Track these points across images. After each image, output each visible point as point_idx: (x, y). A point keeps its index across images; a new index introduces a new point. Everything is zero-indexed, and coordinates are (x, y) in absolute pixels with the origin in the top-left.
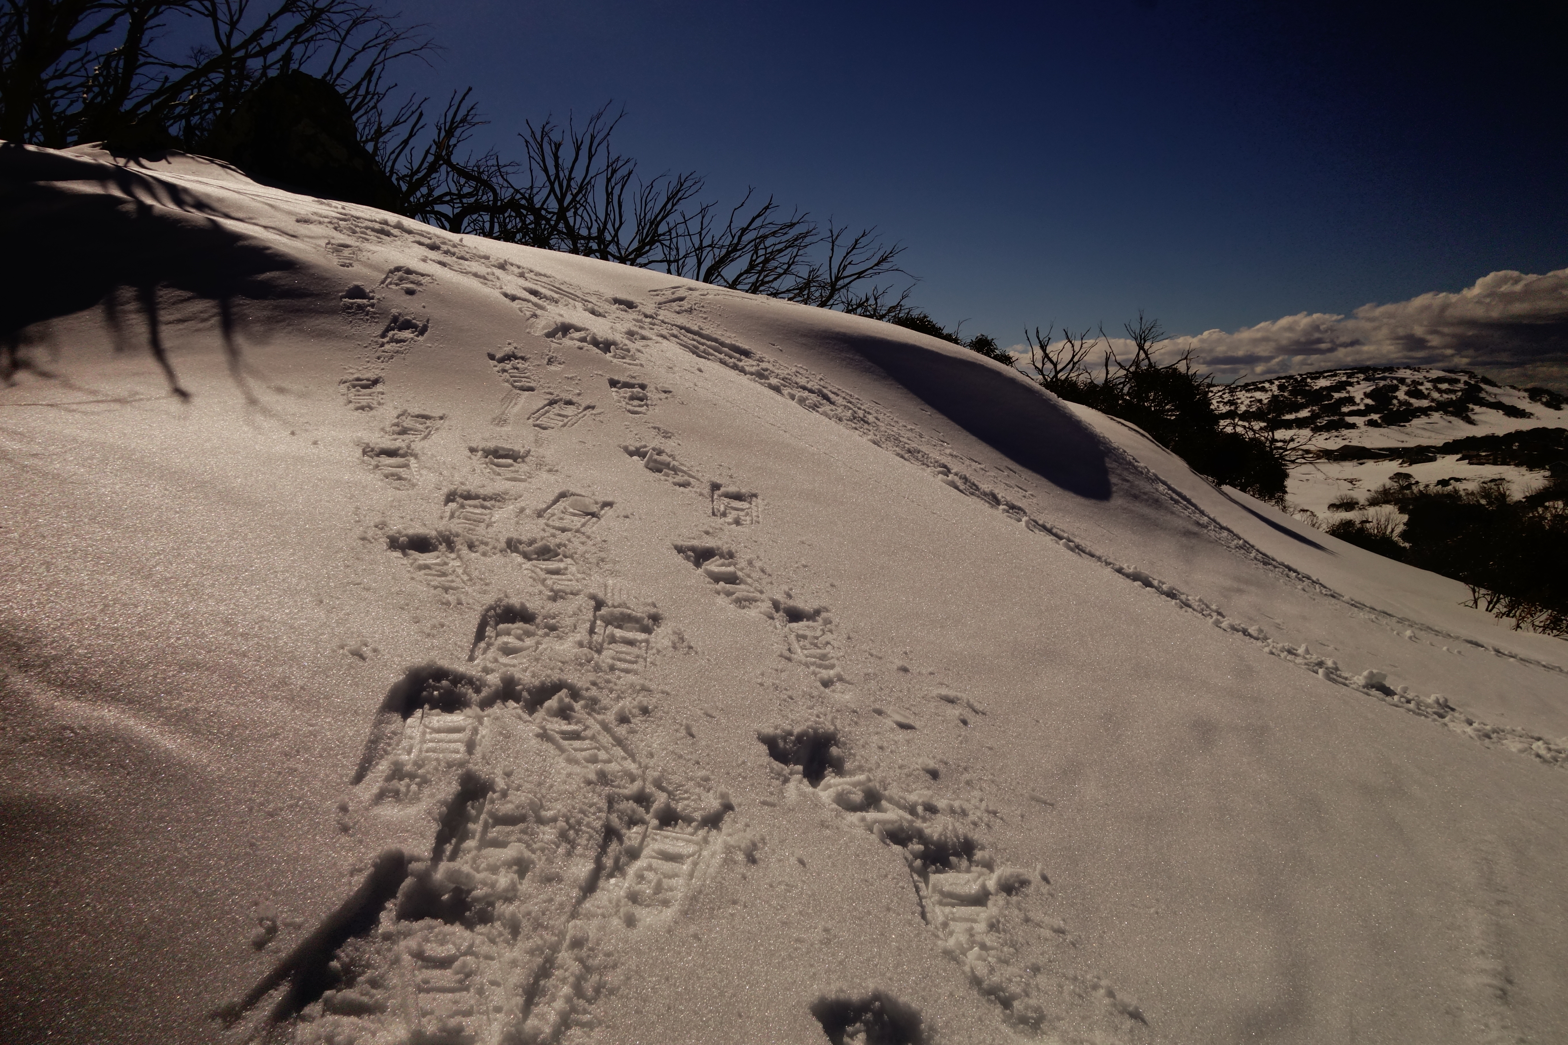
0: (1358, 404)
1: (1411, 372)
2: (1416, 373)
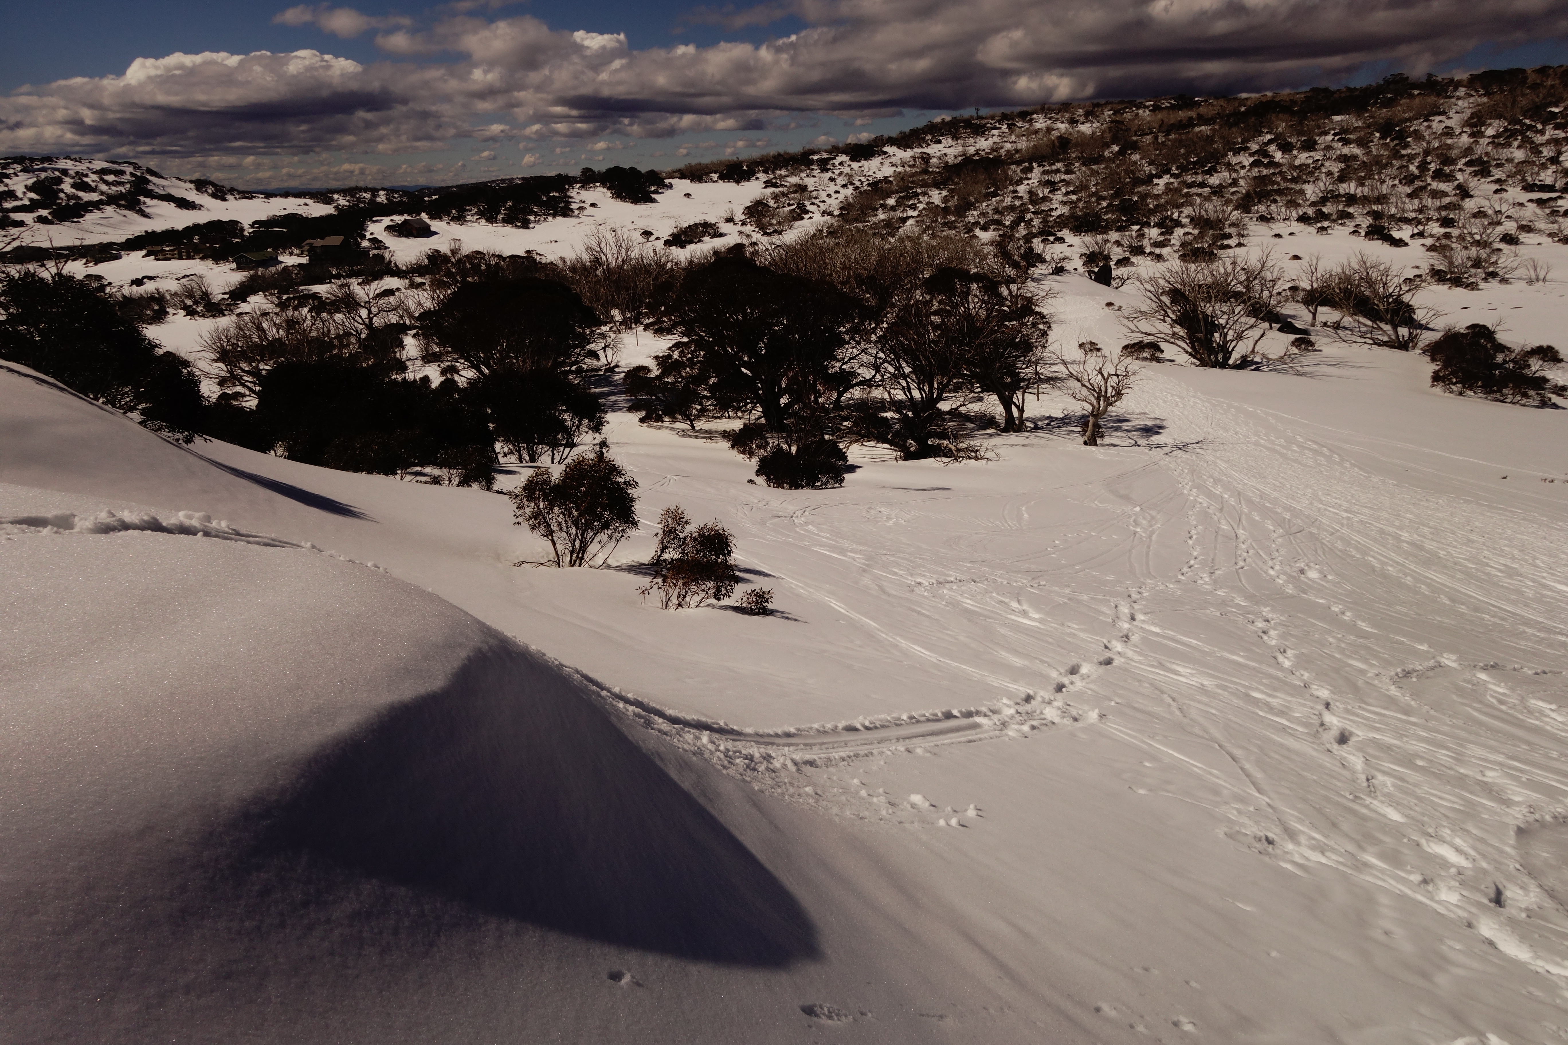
0: (21, 199)
1: (72, 162)
2: (78, 164)
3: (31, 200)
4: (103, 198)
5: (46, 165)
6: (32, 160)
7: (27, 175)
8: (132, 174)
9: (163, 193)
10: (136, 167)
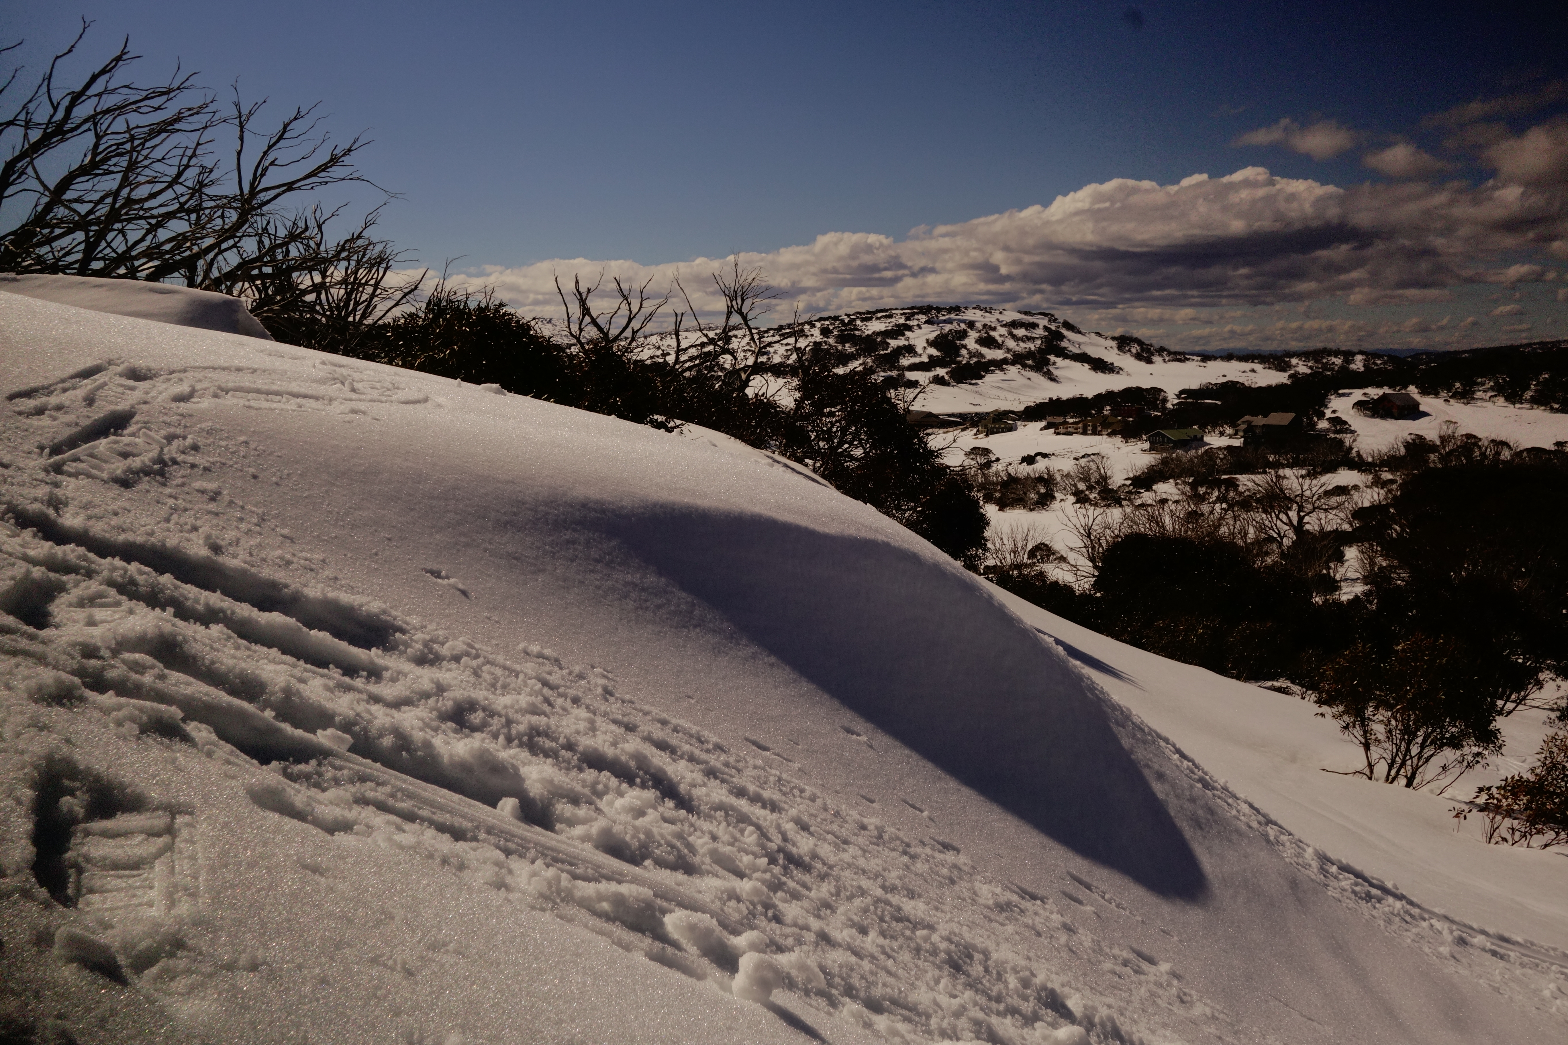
0: (920, 355)
1: (981, 313)
2: (987, 314)
3: (931, 357)
4: (1009, 356)
5: (953, 316)
6: (939, 310)
7: (930, 328)
8: (1046, 328)
9: (1076, 351)
10: (1052, 319)
